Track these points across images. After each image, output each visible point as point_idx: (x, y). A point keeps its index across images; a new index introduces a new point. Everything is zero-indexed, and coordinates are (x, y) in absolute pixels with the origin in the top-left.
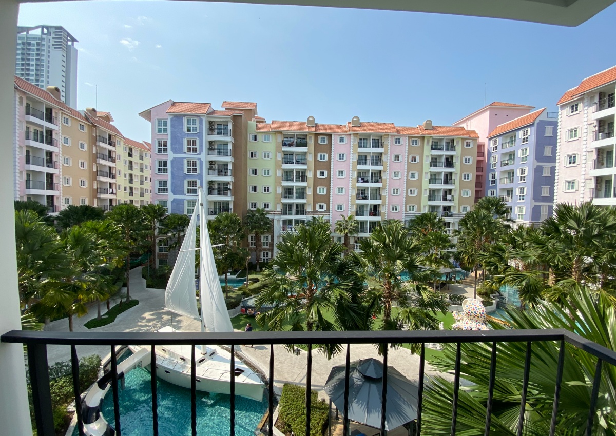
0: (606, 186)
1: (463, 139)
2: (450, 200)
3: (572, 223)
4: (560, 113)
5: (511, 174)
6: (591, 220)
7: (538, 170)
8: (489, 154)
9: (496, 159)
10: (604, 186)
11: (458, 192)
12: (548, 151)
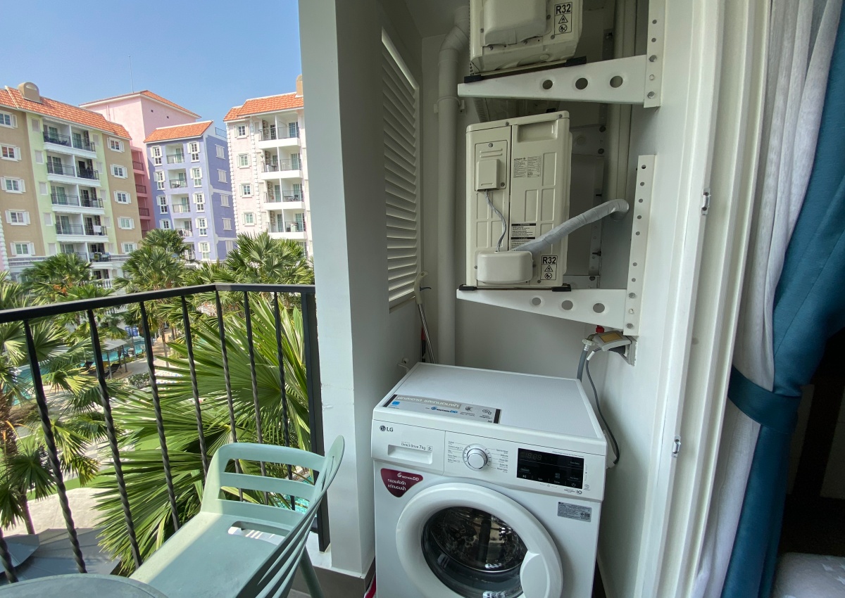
0: (279, 221)
1: (105, 136)
2: (100, 234)
3: (255, 255)
4: (228, 132)
5: (185, 200)
6: (269, 251)
7: (216, 198)
8: (152, 168)
9: (162, 176)
10: (277, 220)
11: (112, 221)
12: (222, 177)
